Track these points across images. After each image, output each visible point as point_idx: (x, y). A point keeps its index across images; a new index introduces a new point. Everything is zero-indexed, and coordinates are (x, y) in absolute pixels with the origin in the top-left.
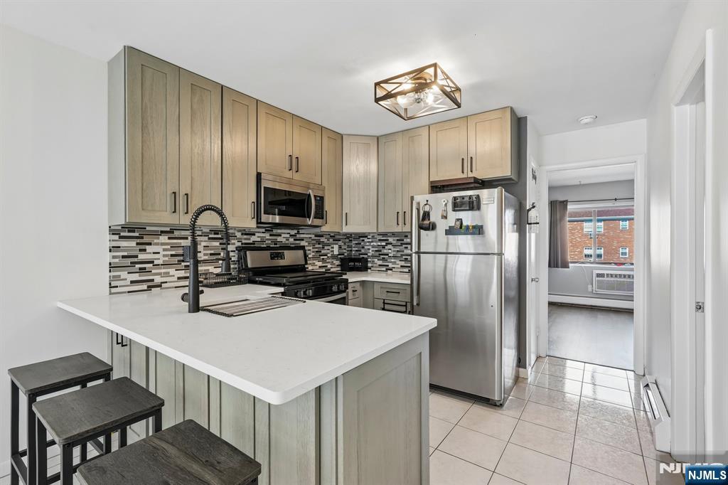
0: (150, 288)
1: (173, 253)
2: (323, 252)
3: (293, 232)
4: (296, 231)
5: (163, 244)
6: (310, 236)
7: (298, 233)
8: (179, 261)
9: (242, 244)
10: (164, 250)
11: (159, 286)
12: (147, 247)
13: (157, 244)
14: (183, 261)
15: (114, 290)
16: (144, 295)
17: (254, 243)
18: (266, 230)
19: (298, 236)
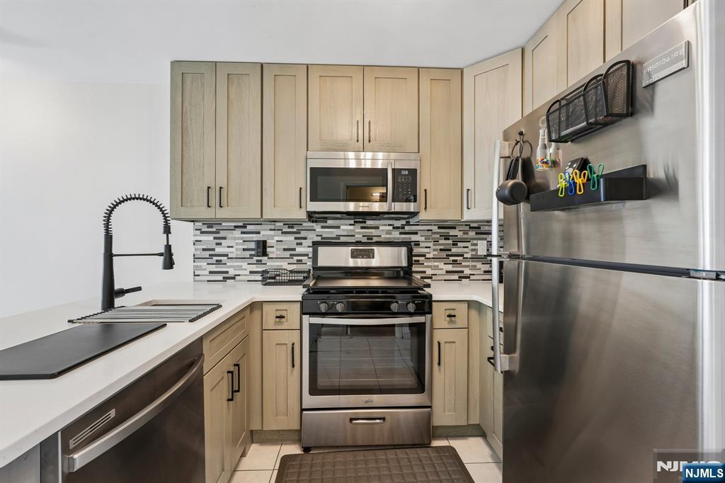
0: (225, 279)
1: (246, 247)
2: (454, 250)
3: (398, 223)
4: (404, 222)
5: (235, 239)
6: (429, 228)
7: (408, 224)
8: (251, 255)
9: (322, 238)
10: (237, 244)
11: (233, 278)
12: (222, 241)
13: (231, 239)
14: (254, 255)
15: (197, 278)
16: (220, 285)
17: (338, 237)
18: (355, 222)
19: (407, 228)
